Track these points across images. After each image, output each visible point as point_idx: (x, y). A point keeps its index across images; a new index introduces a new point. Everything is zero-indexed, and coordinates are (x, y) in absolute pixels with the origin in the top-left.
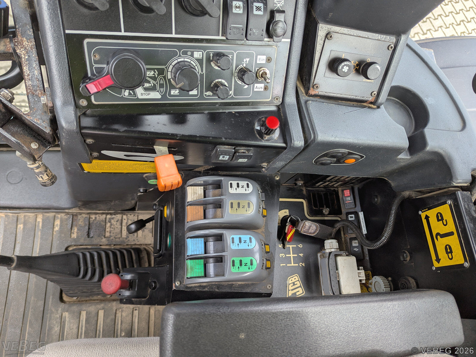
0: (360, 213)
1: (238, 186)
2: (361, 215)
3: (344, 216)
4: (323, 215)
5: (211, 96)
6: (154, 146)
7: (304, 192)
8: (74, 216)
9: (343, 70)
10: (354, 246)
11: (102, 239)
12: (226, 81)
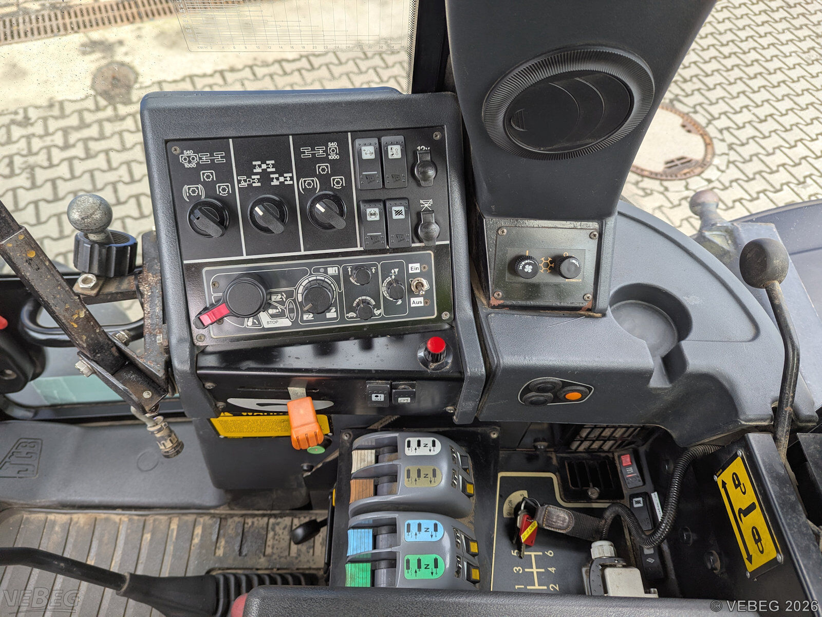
0: (653, 494)
1: (419, 445)
2: (655, 497)
3: (626, 501)
4: (589, 500)
5: (355, 318)
6: (289, 388)
7: (555, 461)
8: (223, 519)
9: (526, 270)
10: (647, 555)
11: (260, 558)
12: (372, 298)
